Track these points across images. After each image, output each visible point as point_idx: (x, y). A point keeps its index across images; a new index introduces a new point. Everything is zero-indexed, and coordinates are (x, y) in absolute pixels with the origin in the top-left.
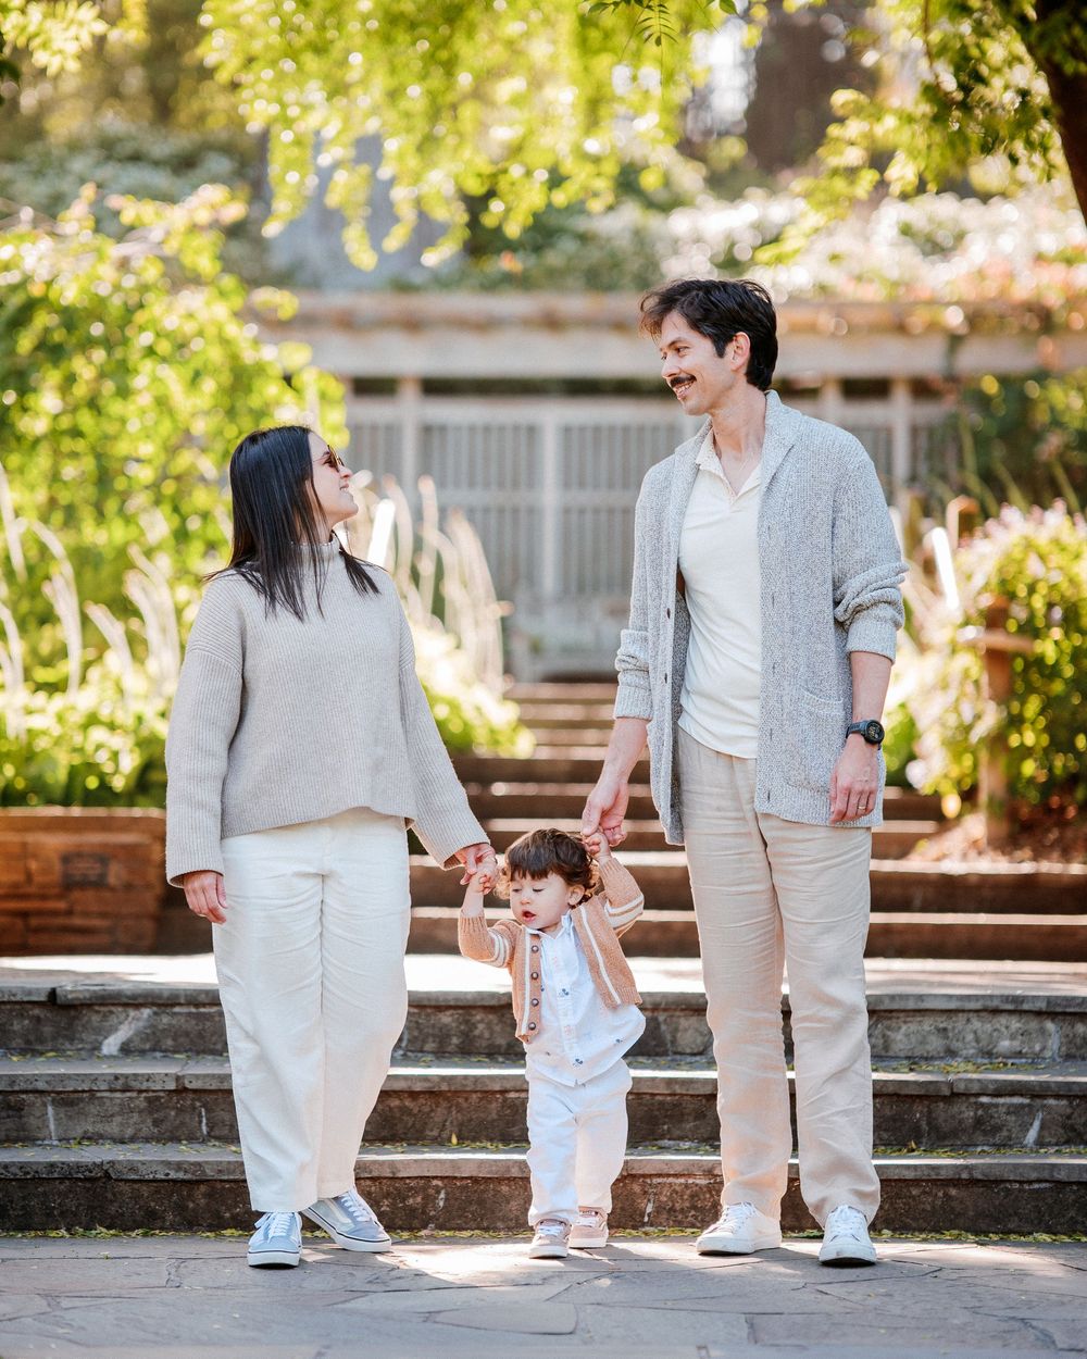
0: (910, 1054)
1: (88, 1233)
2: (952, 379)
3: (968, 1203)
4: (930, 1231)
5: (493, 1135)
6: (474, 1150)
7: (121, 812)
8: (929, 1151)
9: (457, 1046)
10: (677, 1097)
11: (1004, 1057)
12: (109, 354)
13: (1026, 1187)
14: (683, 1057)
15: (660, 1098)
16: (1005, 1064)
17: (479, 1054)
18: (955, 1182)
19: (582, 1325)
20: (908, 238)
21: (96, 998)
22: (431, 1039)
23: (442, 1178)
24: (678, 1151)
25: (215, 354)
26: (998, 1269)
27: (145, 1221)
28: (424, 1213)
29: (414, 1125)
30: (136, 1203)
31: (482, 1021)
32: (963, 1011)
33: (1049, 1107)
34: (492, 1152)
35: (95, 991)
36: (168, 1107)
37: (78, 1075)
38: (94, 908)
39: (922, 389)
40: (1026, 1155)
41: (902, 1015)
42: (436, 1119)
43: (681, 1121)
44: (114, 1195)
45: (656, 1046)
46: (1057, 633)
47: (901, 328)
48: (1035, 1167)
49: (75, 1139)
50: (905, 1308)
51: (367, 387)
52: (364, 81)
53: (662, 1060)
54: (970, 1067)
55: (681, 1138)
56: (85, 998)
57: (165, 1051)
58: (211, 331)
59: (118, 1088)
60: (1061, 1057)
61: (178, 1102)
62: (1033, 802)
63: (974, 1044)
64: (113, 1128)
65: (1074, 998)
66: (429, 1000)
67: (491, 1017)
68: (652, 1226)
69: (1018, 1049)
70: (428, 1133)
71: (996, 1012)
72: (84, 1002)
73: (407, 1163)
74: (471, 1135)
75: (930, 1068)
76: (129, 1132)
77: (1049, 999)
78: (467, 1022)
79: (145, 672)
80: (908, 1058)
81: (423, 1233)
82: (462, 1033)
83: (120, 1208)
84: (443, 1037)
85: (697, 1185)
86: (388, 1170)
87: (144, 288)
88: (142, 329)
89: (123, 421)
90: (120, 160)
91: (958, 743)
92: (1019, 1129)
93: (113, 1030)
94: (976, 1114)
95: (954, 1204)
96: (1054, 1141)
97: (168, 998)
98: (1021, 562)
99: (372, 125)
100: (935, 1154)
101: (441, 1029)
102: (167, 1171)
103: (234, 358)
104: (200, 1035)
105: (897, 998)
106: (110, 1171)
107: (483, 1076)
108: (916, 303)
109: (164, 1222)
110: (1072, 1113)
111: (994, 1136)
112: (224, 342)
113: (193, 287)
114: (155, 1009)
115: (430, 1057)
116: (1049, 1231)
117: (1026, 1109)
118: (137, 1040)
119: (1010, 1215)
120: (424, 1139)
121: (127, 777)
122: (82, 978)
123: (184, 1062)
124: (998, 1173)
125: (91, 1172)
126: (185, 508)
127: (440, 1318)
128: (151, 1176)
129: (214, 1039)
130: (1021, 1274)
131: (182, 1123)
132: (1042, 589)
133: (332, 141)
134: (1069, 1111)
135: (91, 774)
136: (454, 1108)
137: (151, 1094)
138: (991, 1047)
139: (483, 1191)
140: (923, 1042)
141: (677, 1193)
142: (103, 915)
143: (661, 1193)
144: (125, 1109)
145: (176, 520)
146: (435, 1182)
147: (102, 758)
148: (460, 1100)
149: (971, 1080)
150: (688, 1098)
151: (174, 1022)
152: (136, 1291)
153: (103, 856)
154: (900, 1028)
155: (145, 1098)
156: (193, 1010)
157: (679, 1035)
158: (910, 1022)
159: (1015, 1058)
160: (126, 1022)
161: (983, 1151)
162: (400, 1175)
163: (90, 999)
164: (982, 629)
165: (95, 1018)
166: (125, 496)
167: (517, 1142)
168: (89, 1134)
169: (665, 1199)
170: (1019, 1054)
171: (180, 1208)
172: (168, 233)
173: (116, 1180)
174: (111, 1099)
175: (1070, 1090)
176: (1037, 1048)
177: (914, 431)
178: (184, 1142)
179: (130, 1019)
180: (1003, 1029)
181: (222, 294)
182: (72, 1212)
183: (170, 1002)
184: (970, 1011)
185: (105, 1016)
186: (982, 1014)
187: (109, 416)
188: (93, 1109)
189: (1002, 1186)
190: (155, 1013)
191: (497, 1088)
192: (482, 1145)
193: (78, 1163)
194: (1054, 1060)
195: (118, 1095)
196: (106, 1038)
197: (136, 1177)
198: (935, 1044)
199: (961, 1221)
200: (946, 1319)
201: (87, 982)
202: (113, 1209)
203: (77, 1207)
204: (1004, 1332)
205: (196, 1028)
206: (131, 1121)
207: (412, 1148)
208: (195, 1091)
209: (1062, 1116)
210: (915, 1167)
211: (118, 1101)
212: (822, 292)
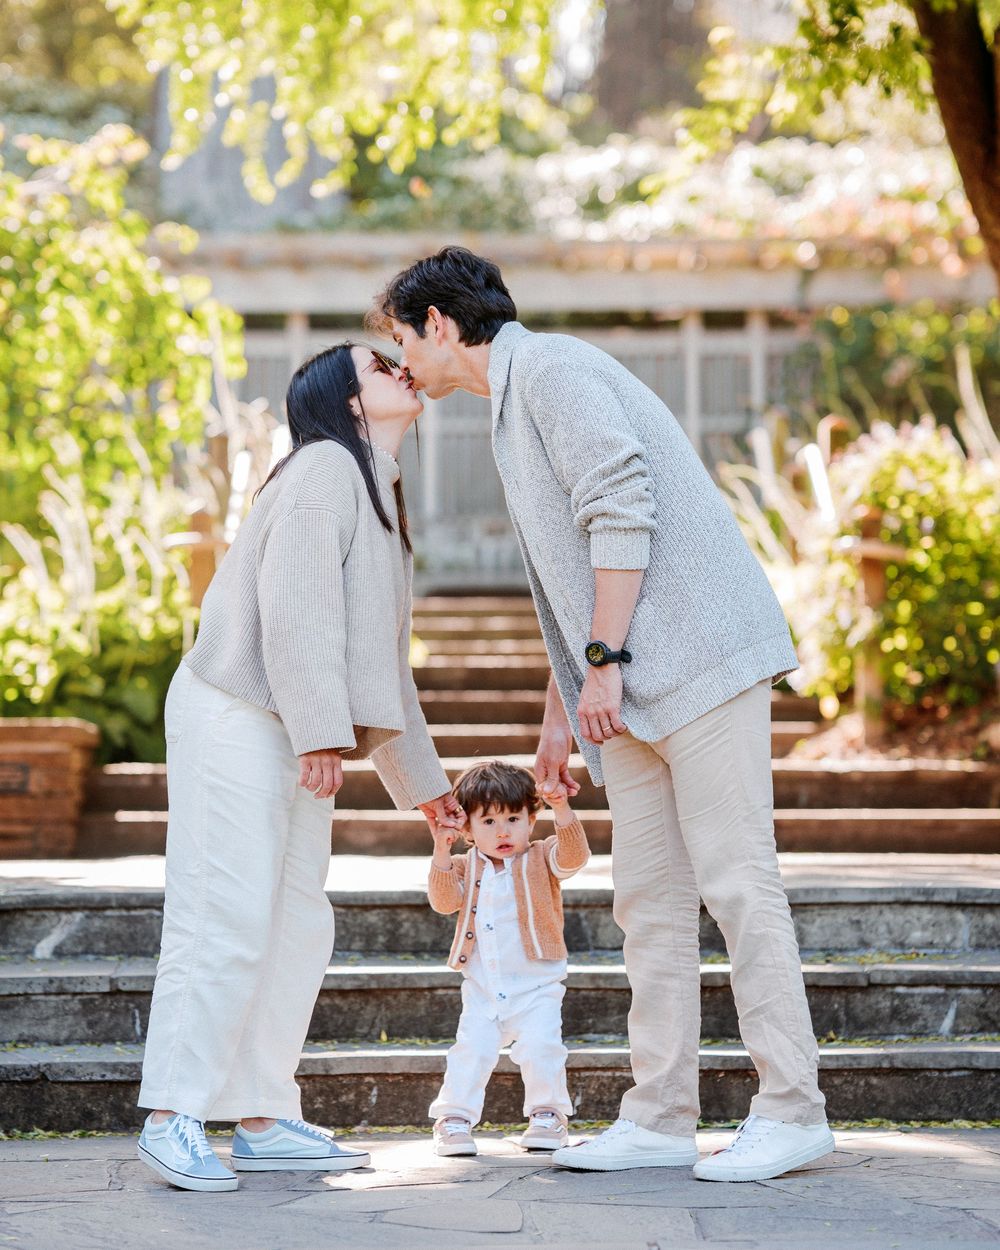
0: (825, 946)
1: (25, 1135)
2: (805, 310)
3: (889, 1092)
4: (853, 1120)
5: (422, 1032)
6: (405, 1047)
7: (41, 722)
8: (848, 1040)
9: (383, 944)
10: (600, 992)
11: (916, 948)
12: (18, 287)
13: (946, 1075)
14: (604, 952)
15: (583, 993)
16: (918, 955)
17: (405, 951)
18: (876, 1071)
19: (529, 1223)
20: (761, 180)
21: (29, 903)
22: (357, 938)
23: (374, 1075)
24: (603, 1044)
25: (120, 287)
26: (929, 1159)
27: (83, 1122)
28: (357, 1108)
29: (343, 1023)
30: (74, 1104)
31: (407, 920)
32: (876, 904)
33: (964, 996)
34: (422, 1048)
35: (27, 897)
36: (102, 1009)
37: (13, 979)
38: (16, 814)
39: (777, 321)
40: (942, 1043)
41: (816, 908)
42: (367, 1017)
43: (605, 1015)
44: (51, 1097)
45: (578, 941)
46: (928, 542)
47: (755, 263)
48: (954, 1055)
49: (10, 1042)
50: (845, 1199)
51: (258, 323)
52: (259, 25)
53: (584, 955)
54: (884, 958)
55: (605, 1032)
56: (18, 903)
57: (98, 953)
58: (116, 265)
59: (54, 991)
60: (971, 947)
61: (112, 1004)
62: (907, 703)
63: (887, 936)
64: (48, 1030)
65: (982, 890)
66: (356, 899)
67: (416, 915)
68: (580, 1118)
69: (930, 940)
70: (358, 1030)
71: (907, 903)
72: (17, 906)
73: (340, 1061)
74: (399, 1032)
75: (846, 960)
76: (64, 1034)
77: (959, 891)
78: (393, 921)
79: (60, 589)
80: (823, 950)
81: (357, 1129)
82: (388, 931)
83: (57, 1109)
84: (369, 936)
85: (624, 1078)
86: (322, 1068)
87: (51, 224)
88: (49, 263)
89: (32, 350)
90: (19, 113)
91: (836, 647)
92: (934, 1018)
93: (46, 933)
94: (892, 1004)
95: (875, 1092)
96: (969, 1029)
97: (100, 902)
98: (891, 475)
99: (267, 66)
100: (853, 1043)
101: (367, 928)
102: (103, 1073)
103: (138, 290)
104: (132, 937)
105: (812, 892)
106: (47, 1073)
107: (411, 975)
108: (770, 240)
109: (101, 1123)
110: (986, 1002)
111: (910, 1025)
112: (128, 274)
113: (97, 222)
114: (87, 912)
115: (357, 956)
116: (969, 1117)
117: (942, 999)
118: (69, 943)
119: (930, 1103)
120: (354, 1036)
121: (45, 689)
122: (12, 883)
123: (116, 964)
124: (918, 1062)
125: (28, 1075)
126: (92, 432)
127: (386, 1218)
128: (88, 1078)
129: (145, 941)
130: (951, 1162)
131: (117, 1025)
132: (913, 501)
133: (229, 82)
134: (983, 999)
135: (10, 687)
136: (383, 1005)
137: (85, 997)
138: (903, 938)
139: (415, 1088)
140: (837, 934)
141: (605, 1086)
142: (25, 822)
143: (589, 1086)
144: (60, 1013)
145: (84, 444)
146: (367, 1079)
147: (20, 671)
148: (390, 998)
149: (888, 971)
150: (613, 993)
151: (106, 925)
152: (81, 1194)
153: (25, 765)
154: (813, 921)
155: (80, 1000)
156: (124, 913)
157: (600, 931)
158: (825, 915)
159: (927, 948)
160: (59, 926)
161: (900, 1040)
162: (333, 1073)
163: (23, 904)
164: (859, 539)
165: (28, 923)
166: (34, 423)
167: (445, 1037)
168: (25, 1038)
169: (593, 1092)
170: (931, 945)
171: (116, 1109)
172: (74, 172)
173: (53, 1082)
174: (46, 1002)
175: (983, 979)
176: (948, 938)
177: (771, 359)
178: (118, 1043)
179: (62, 923)
180: (915, 921)
181: (126, 229)
182: (9, 1114)
183: (102, 905)
184: (882, 903)
185: (38, 920)
186: (895, 906)
187: (19, 347)
188: (28, 1012)
189: (922, 1074)
190: (87, 917)
191: (425, 985)
192: (412, 1041)
193: (15, 1065)
194: (964, 950)
195: (53, 998)
196: (39, 941)
197: (72, 1079)
198: (849, 936)
199: (883, 1109)
200: (888, 1210)
201: (19, 887)
202: (50, 1111)
203: (14, 1110)
204: (949, 1223)
205: (128, 931)
206: (66, 1023)
207: (344, 1045)
208: (129, 993)
209: (975, 1004)
210: (837, 1057)
211: (53, 1004)
212: (682, 230)
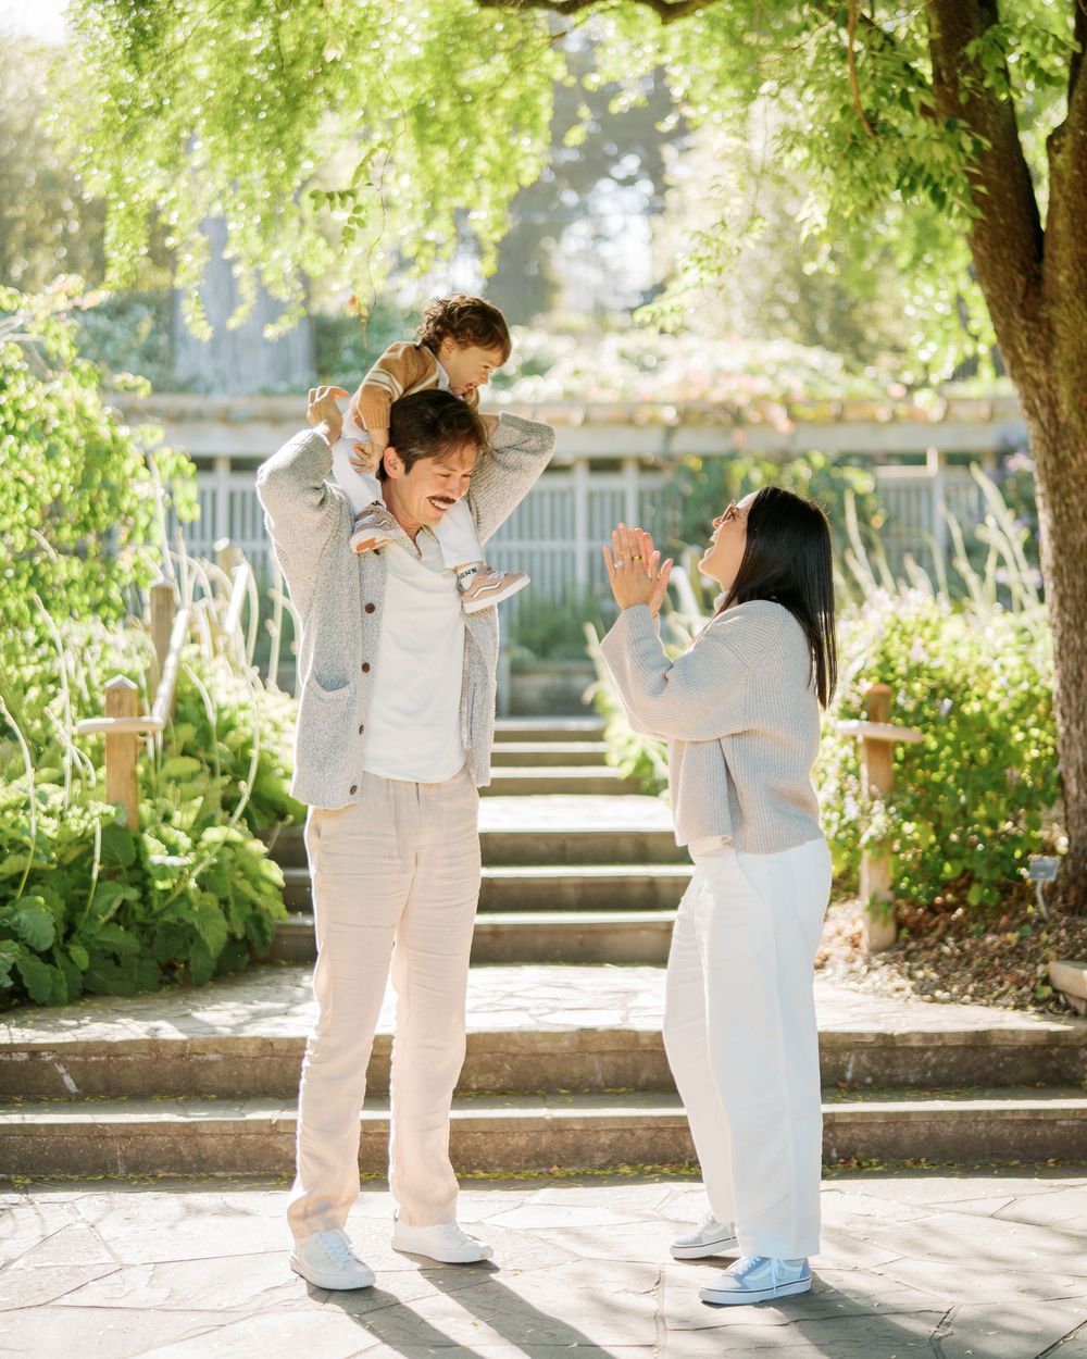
2: (670, 458)
39: (645, 467)
47: (630, 422)
58: (72, 411)
103: (91, 435)
108: (642, 403)
112: (83, 420)
177: (641, 495)
181: (81, 377)
212: (570, 397)
